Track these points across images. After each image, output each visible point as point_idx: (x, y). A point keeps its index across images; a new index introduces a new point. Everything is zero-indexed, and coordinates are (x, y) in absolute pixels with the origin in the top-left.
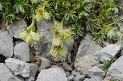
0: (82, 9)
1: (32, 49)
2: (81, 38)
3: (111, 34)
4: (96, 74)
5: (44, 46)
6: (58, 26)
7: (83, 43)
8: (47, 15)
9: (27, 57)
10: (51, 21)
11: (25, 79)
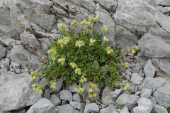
0: (101, 75)
1: (81, 96)
2: (103, 88)
3: (117, 84)
4: (111, 103)
5: (87, 94)
6: (91, 84)
7: (104, 90)
8: (85, 80)
9: (79, 100)
10: (88, 81)
11: (79, 110)
